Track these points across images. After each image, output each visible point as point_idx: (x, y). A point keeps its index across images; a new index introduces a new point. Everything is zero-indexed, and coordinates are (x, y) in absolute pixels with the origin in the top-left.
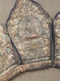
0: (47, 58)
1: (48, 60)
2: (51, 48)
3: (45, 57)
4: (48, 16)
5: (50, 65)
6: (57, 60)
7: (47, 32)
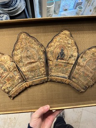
0: (43, 76)
1: (45, 77)
2: (46, 68)
3: (42, 75)
4: (42, 46)
5: (46, 80)
6: (51, 76)
7: (42, 57)
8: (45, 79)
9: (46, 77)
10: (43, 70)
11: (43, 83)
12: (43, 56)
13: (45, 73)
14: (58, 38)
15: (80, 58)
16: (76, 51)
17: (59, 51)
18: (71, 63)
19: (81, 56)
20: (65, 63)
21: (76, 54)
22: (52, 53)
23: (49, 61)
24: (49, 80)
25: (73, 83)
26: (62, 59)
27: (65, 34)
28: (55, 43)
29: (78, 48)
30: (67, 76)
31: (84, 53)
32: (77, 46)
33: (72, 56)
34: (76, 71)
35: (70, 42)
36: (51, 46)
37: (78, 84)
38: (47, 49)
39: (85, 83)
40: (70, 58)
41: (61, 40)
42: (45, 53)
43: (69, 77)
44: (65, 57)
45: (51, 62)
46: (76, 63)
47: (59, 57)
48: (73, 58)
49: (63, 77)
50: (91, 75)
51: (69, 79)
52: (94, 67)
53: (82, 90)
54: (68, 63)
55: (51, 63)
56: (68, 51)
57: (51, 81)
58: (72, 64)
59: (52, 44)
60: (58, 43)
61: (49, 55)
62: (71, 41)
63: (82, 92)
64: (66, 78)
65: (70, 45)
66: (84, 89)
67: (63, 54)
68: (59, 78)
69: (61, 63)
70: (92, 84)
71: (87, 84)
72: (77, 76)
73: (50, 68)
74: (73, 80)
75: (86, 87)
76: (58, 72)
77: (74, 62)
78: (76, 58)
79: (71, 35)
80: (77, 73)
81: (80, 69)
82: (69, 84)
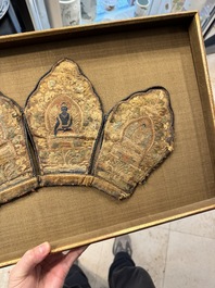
8: (32, 183)
9: (35, 179)
10: (23, 162)
11: (29, 193)
12: (19, 129)
13: (31, 169)
14: (49, 82)
15: (108, 123)
16: (97, 107)
17: (56, 111)
18: (89, 136)
19: (110, 117)
20: (76, 138)
21: (97, 115)
22: (41, 118)
23: (35, 139)
24: (42, 184)
25: (101, 182)
26: (68, 130)
27: (66, 70)
28: (44, 94)
29: (100, 101)
30: (84, 168)
31: (117, 109)
32: (97, 95)
33: (91, 119)
34: (103, 153)
35: (80, 89)
36: (36, 102)
37: (110, 181)
38: (27, 111)
39: (128, 177)
40: (86, 125)
41: (58, 86)
42: (23, 119)
43: (91, 170)
44: (75, 125)
45: (40, 140)
46: (102, 136)
47: (60, 127)
48: (93, 125)
49: (76, 172)
50: (137, 158)
51: (89, 173)
52: (142, 139)
53: (124, 195)
54: (84, 138)
55: (40, 142)
56: (78, 110)
57: (48, 185)
58: (93, 139)
59: (38, 96)
60: (53, 93)
61: (33, 124)
62: (82, 86)
63: (124, 199)
64: (83, 173)
65: (81, 96)
66: (126, 191)
67: (68, 118)
68: (67, 175)
69: (66, 141)
70: (142, 178)
71: (131, 179)
72: (107, 164)
73: (41, 154)
74: (100, 174)
75: (131, 186)
76: (62, 162)
77: (95, 134)
78: (99, 124)
79: (80, 70)
80: (106, 158)
81: (111, 147)
82: (91, 186)
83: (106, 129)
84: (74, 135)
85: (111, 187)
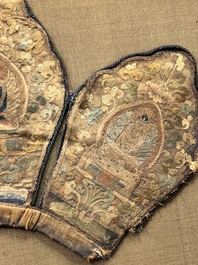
15: (75, 108)
16: (57, 78)
18: (37, 132)
19: (79, 99)
20: (12, 134)
21: (55, 93)
25: (55, 224)
29: (63, 67)
30: (23, 194)
31: (93, 84)
32: (57, 56)
33: (42, 100)
34: (62, 167)
35: (26, 42)
37: (73, 223)
39: (108, 217)
40: (32, 110)
43: (36, 199)
44: (11, 109)
46: (62, 134)
48: (46, 112)
49: (8, 201)
50: (128, 179)
51: (33, 205)
52: (140, 143)
53: (99, 251)
54: (26, 135)
56: (19, 83)
58: (44, 138)
62: (29, 38)
63: (97, 259)
64: (21, 203)
65: (26, 56)
66: (103, 244)
70: (136, 220)
71: (114, 221)
72: (68, 188)
74: (54, 207)
75: (114, 236)
77: (50, 128)
78: (58, 110)
79: (28, 9)
80: (67, 178)
81: (79, 156)
82: (34, 230)
83: (70, 121)
84: (8, 128)
85: (75, 234)
